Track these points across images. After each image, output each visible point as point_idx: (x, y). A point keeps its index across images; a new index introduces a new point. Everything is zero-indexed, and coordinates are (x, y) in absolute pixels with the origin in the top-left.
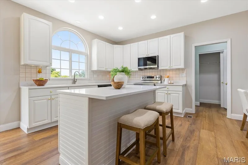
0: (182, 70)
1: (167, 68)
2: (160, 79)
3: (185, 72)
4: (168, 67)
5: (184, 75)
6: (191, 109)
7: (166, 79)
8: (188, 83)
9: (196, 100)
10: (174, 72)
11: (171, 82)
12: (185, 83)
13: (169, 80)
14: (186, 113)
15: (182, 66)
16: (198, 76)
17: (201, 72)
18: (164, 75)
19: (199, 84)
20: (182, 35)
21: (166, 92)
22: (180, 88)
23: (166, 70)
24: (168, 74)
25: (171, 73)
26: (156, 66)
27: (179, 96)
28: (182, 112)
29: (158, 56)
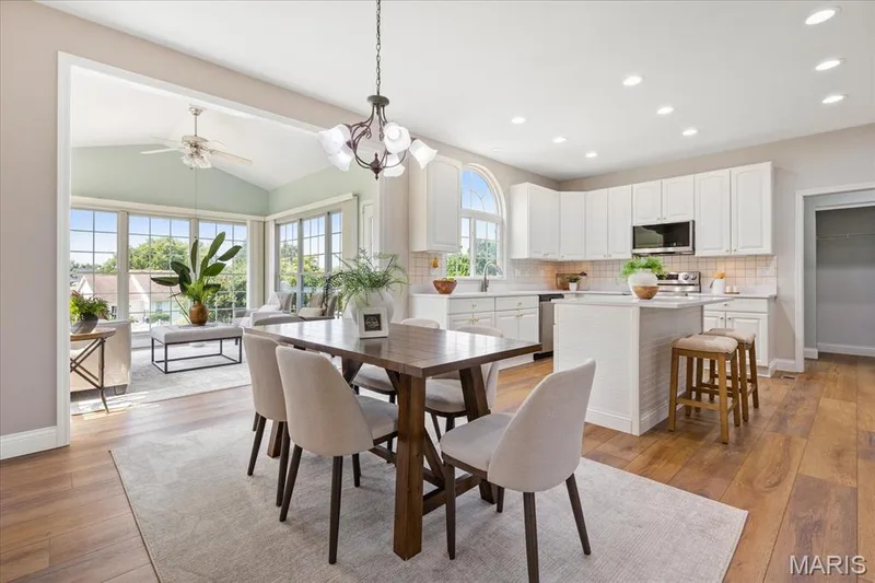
0: (766, 257)
1: (722, 253)
2: (697, 281)
3: (774, 263)
4: (724, 251)
5: (772, 270)
6: (792, 362)
7: (718, 283)
8: (783, 293)
9: (807, 344)
10: (741, 265)
11: (732, 289)
12: (775, 293)
13: (726, 285)
14: (777, 371)
15: (767, 249)
16: (813, 272)
17: (820, 262)
18: (710, 273)
19: (816, 297)
20: (766, 167)
21: (722, 315)
22: (763, 306)
23: (716, 259)
24: (721, 268)
25: (731, 264)
26: (690, 248)
27: (758, 324)
28: (766, 365)
29: (694, 222)
